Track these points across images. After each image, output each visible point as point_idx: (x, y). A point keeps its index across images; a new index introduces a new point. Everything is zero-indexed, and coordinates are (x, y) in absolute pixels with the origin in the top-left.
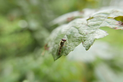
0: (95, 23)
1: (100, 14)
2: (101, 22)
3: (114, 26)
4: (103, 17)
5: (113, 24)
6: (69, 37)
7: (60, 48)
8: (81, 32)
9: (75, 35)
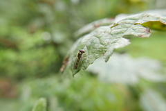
0: (119, 31)
1: (126, 19)
2: (126, 29)
3: (140, 34)
4: (129, 23)
5: (139, 31)
6: (89, 48)
7: (78, 61)
8: (102, 42)
9: (96, 45)
